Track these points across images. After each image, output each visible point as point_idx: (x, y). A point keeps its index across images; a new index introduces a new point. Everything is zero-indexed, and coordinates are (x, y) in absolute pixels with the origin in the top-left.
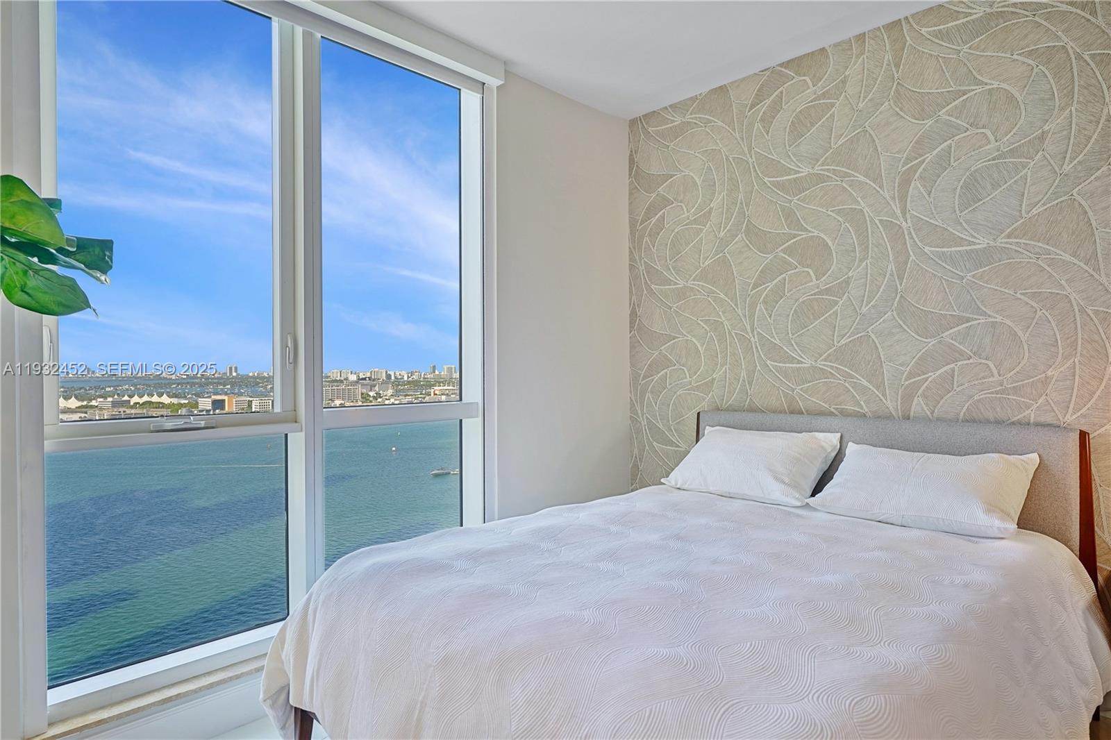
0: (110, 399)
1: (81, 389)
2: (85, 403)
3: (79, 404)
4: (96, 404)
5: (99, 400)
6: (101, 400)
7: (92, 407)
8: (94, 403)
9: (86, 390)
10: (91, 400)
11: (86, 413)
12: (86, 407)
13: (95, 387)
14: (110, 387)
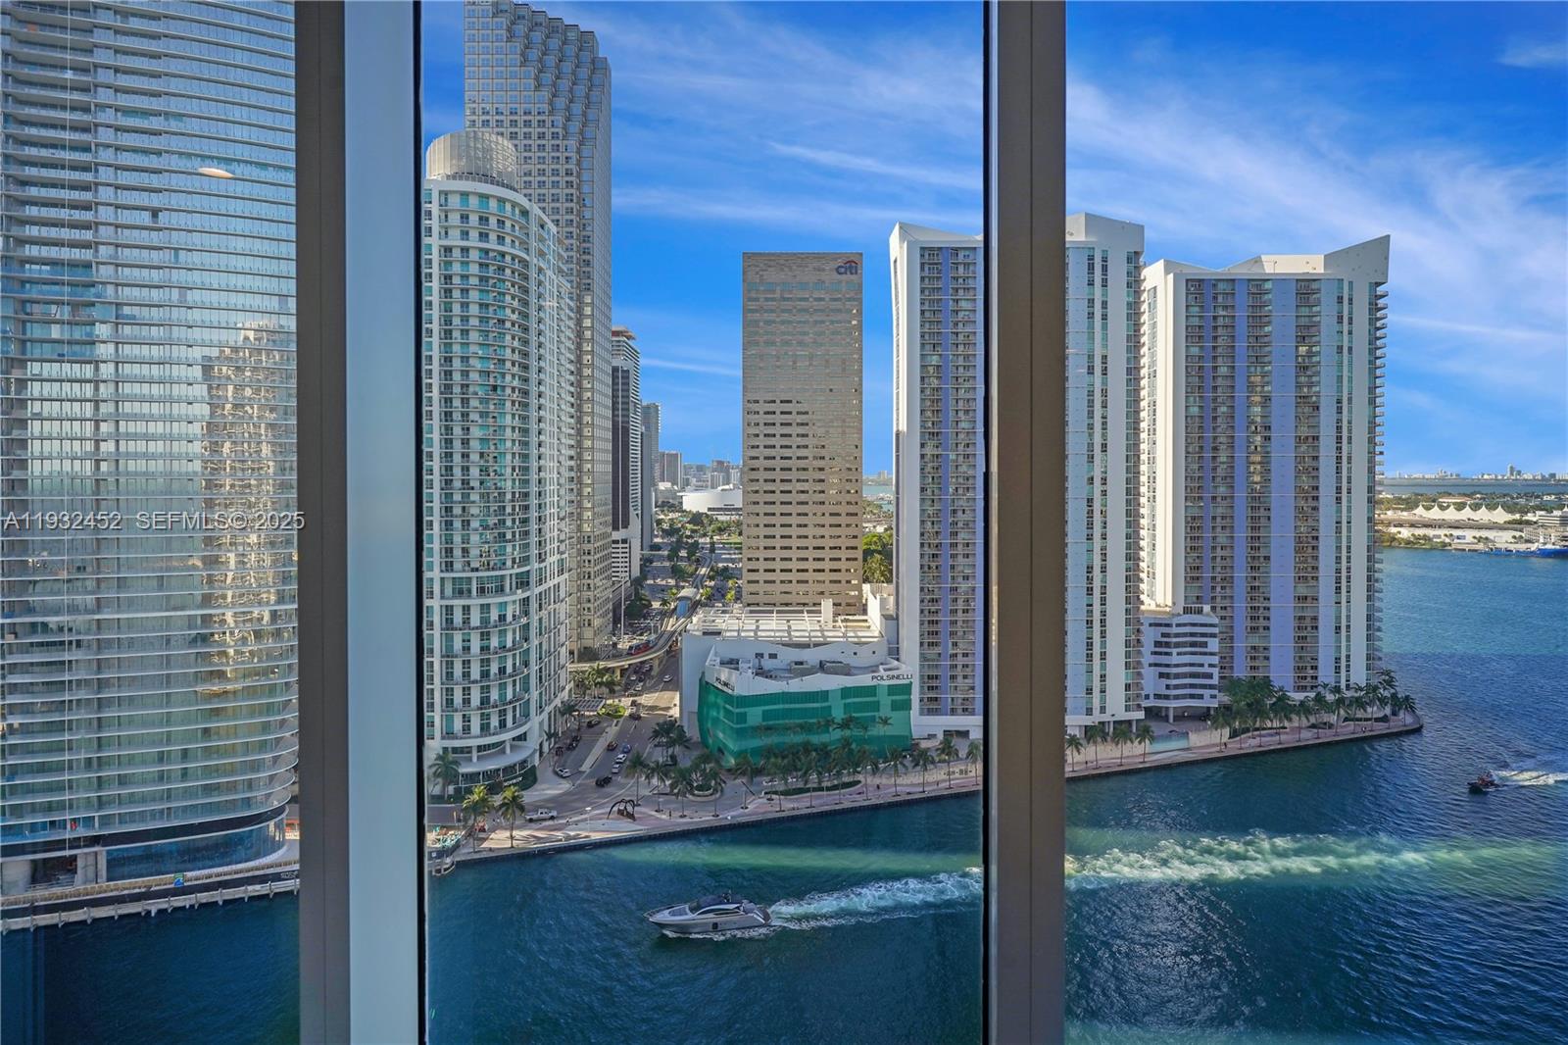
0: (1557, 513)
1: (1505, 495)
2: (1517, 516)
3: (1509, 517)
4: (1535, 519)
5: (1538, 513)
6: (1543, 513)
7: (1528, 523)
8: (1530, 517)
9: (1513, 498)
10: (1526, 513)
11: (1521, 531)
12: (1520, 522)
13: (1525, 495)
14: (1549, 494)
